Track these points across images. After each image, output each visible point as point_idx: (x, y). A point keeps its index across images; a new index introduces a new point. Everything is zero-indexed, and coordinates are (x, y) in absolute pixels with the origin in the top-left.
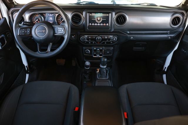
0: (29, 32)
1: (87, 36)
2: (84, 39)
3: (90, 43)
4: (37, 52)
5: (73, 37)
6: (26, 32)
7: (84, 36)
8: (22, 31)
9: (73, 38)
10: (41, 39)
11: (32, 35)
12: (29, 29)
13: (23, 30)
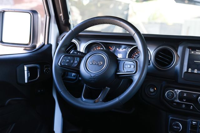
0: (76, 62)
1: (179, 91)
2: (173, 95)
3: (184, 106)
4: (79, 99)
5: (152, 90)
6: (72, 62)
7: (173, 90)
8: (66, 60)
9: (152, 92)
10: (92, 75)
11: (79, 68)
12: (78, 59)
13: (69, 58)
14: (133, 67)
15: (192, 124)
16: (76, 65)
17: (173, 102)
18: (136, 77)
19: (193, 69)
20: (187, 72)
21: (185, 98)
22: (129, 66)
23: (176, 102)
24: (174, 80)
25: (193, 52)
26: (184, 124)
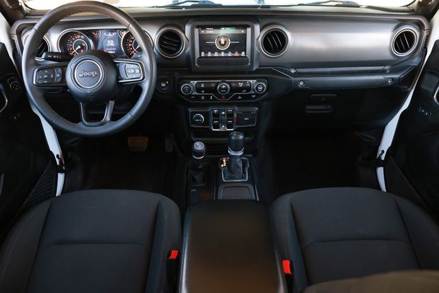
14: (138, 71)
15: (213, 113)
16: (59, 80)
17: (191, 95)
18: (146, 86)
19: (206, 53)
20: (201, 57)
21: (203, 89)
22: (133, 71)
23: (193, 96)
24: (187, 69)
25: (203, 32)
26: (206, 115)
